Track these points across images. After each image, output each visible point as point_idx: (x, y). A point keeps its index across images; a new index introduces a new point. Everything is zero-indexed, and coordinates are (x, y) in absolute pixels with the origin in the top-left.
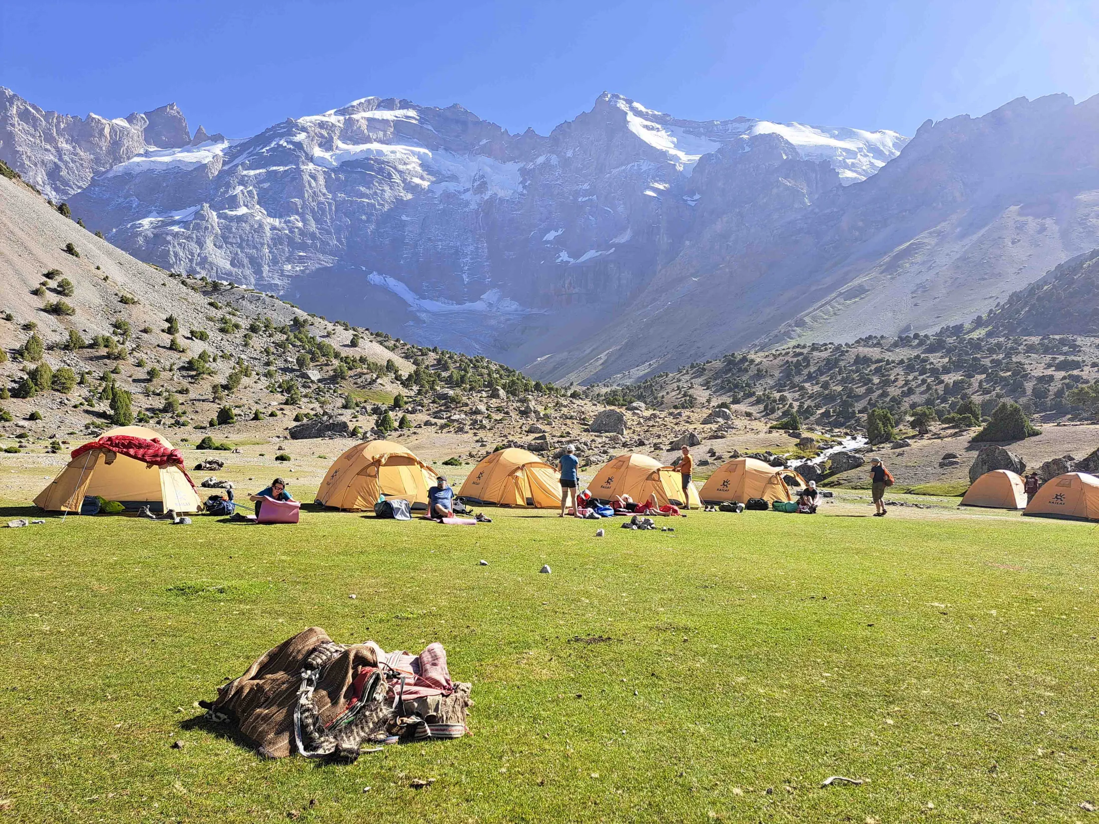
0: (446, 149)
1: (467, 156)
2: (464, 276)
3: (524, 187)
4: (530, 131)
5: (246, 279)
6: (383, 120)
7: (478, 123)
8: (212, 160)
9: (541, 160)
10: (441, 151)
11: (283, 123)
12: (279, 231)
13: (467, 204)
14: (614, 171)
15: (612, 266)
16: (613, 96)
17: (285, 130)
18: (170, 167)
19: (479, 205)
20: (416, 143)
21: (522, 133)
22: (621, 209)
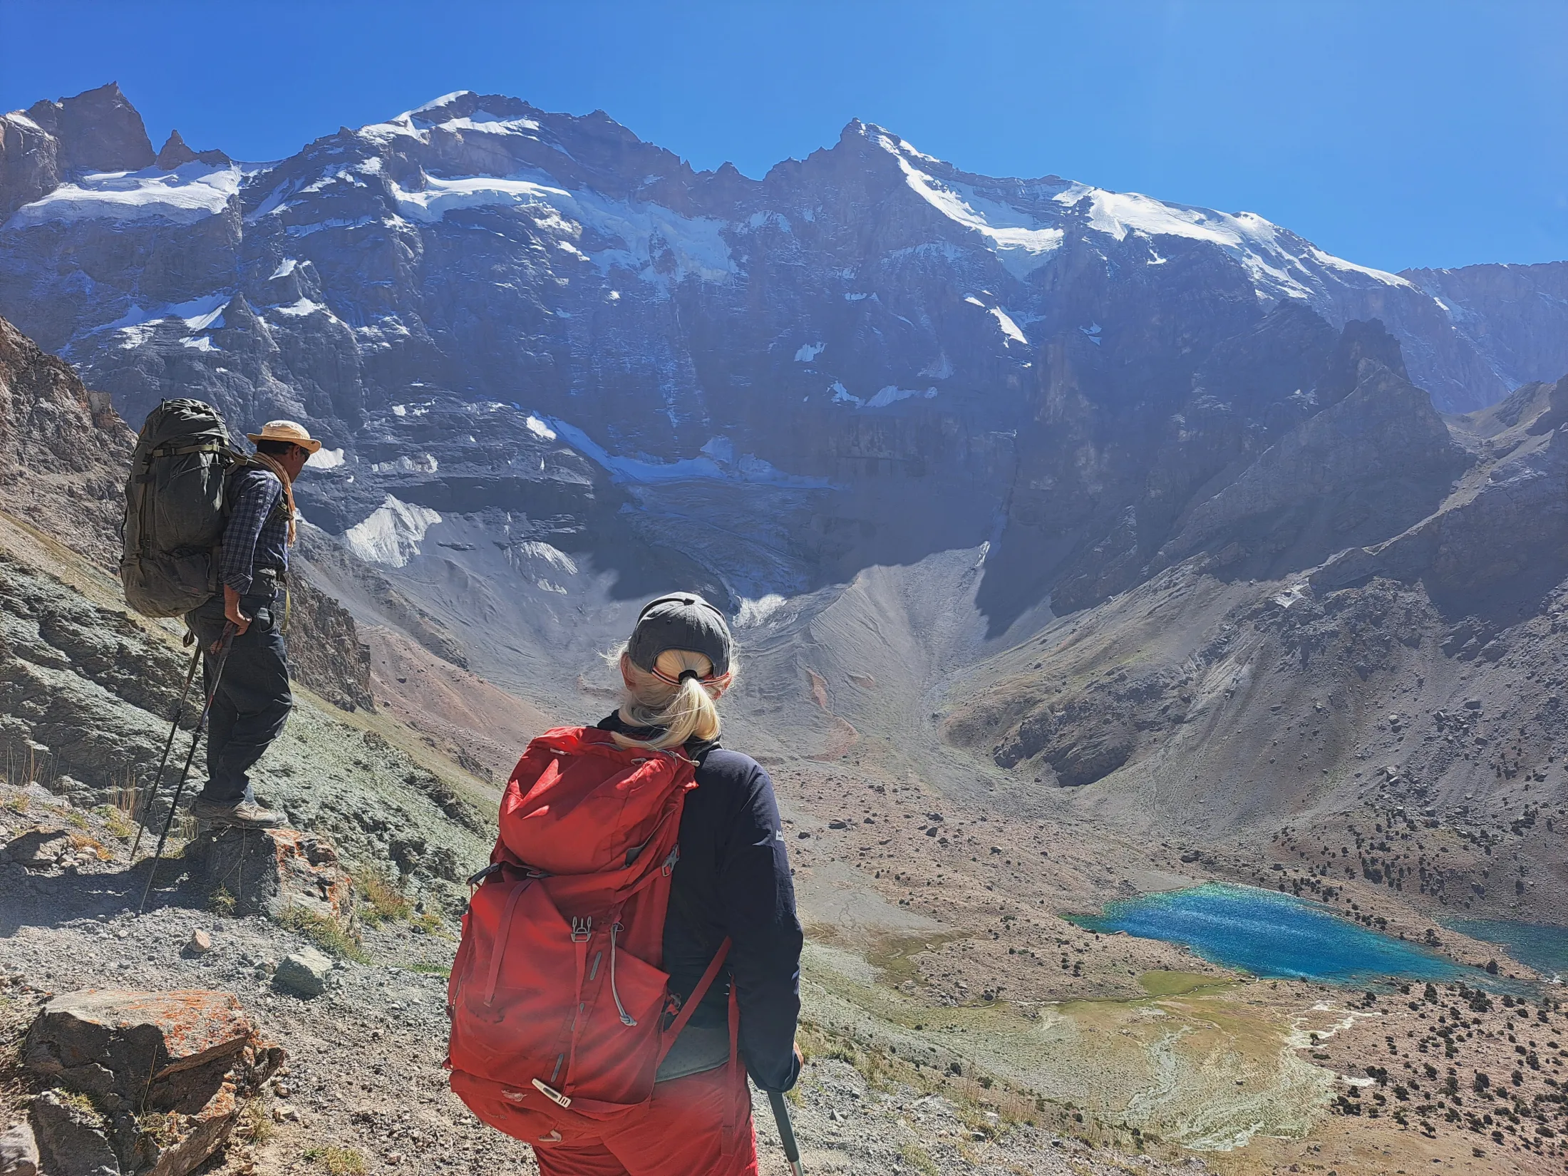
0: (591, 189)
1: (626, 201)
2: (671, 414)
3: (740, 265)
4: (727, 167)
5: (338, 436)
6: (490, 133)
7: (637, 146)
8: (226, 205)
9: (758, 220)
10: (585, 193)
11: (333, 136)
12: (373, 342)
13: (652, 289)
14: (896, 254)
15: (950, 421)
16: (869, 128)
17: (341, 150)
18: (145, 215)
19: (670, 290)
20: (542, 175)
21: (714, 170)
22: (924, 320)
